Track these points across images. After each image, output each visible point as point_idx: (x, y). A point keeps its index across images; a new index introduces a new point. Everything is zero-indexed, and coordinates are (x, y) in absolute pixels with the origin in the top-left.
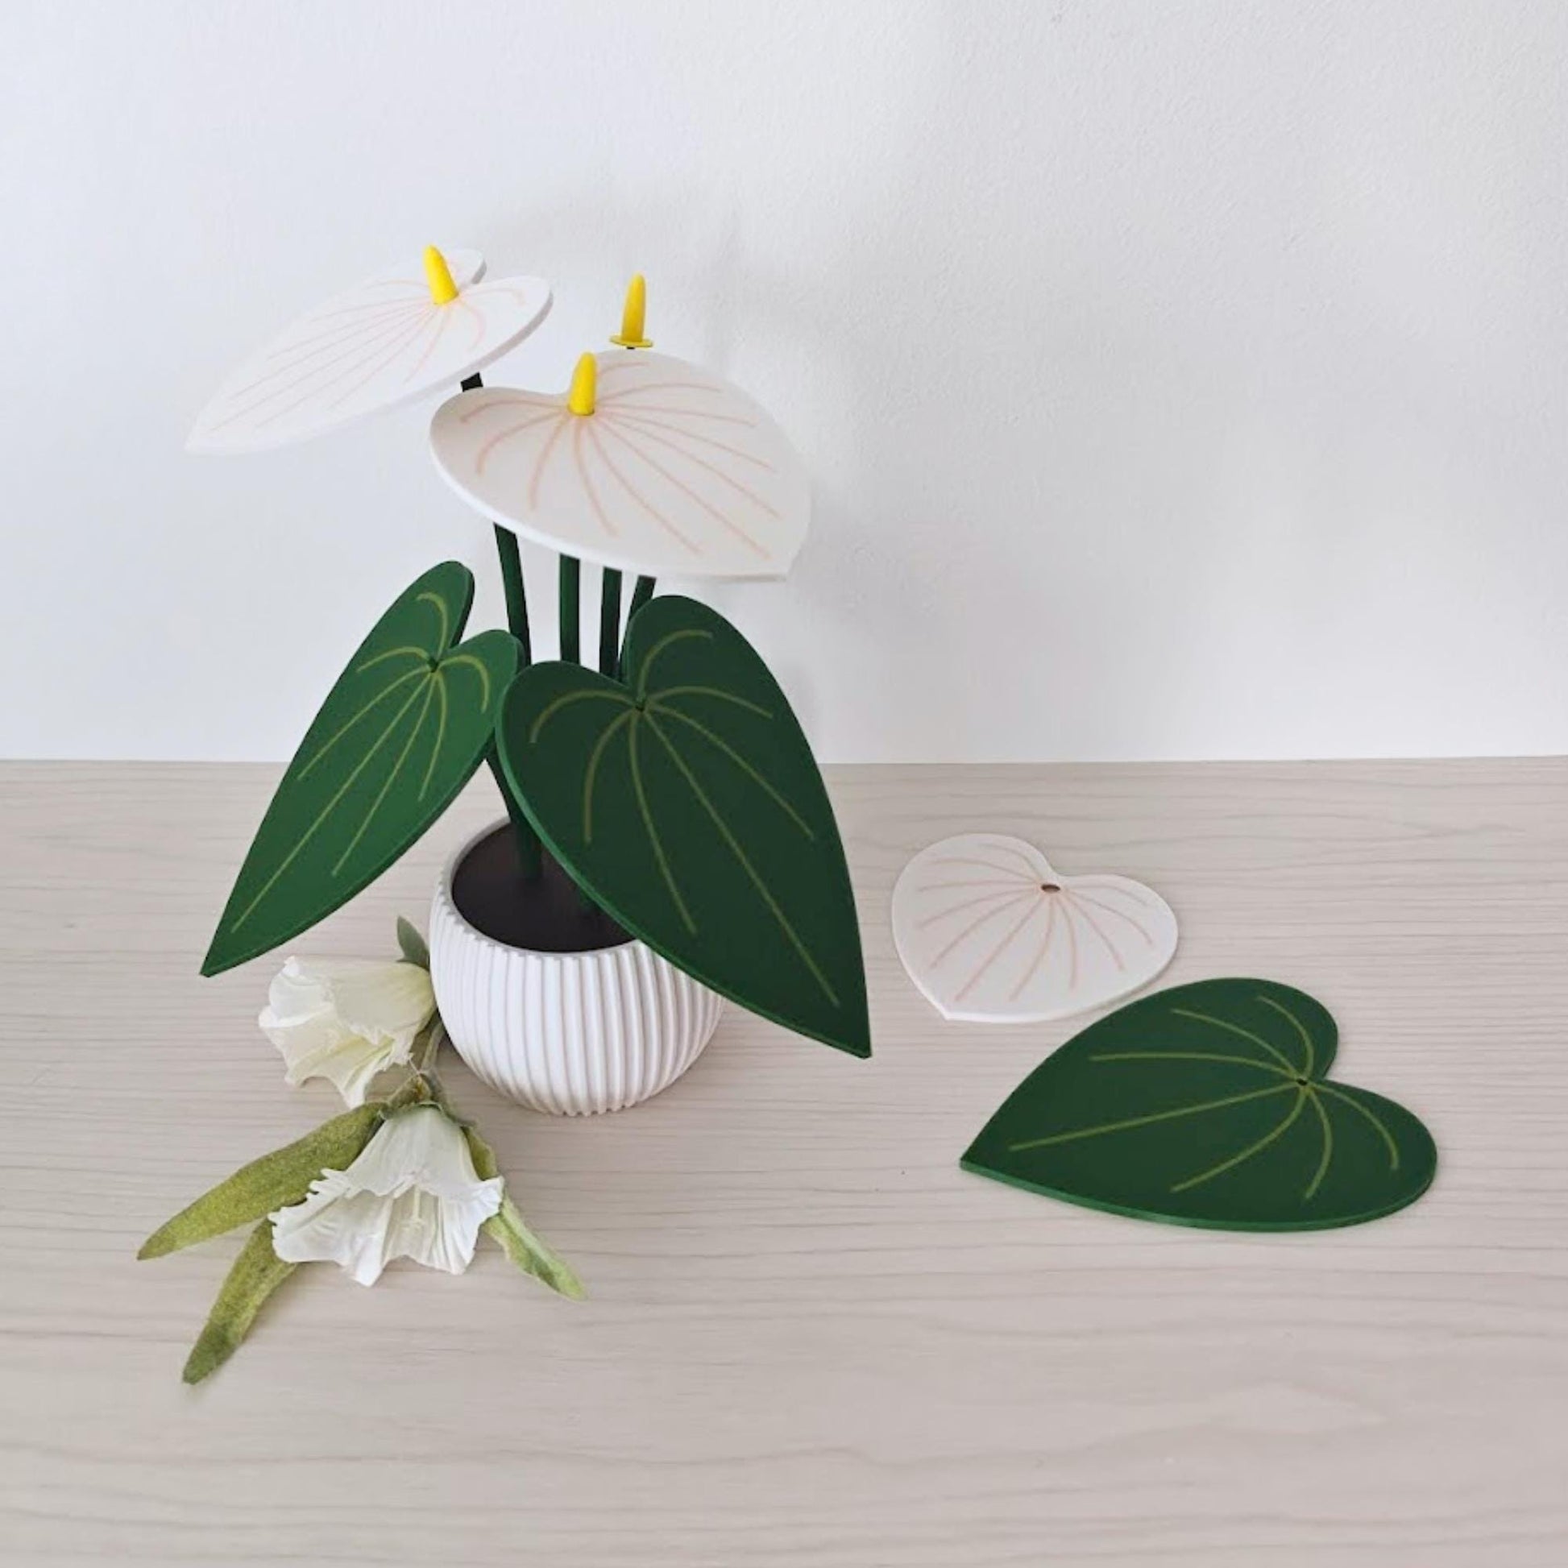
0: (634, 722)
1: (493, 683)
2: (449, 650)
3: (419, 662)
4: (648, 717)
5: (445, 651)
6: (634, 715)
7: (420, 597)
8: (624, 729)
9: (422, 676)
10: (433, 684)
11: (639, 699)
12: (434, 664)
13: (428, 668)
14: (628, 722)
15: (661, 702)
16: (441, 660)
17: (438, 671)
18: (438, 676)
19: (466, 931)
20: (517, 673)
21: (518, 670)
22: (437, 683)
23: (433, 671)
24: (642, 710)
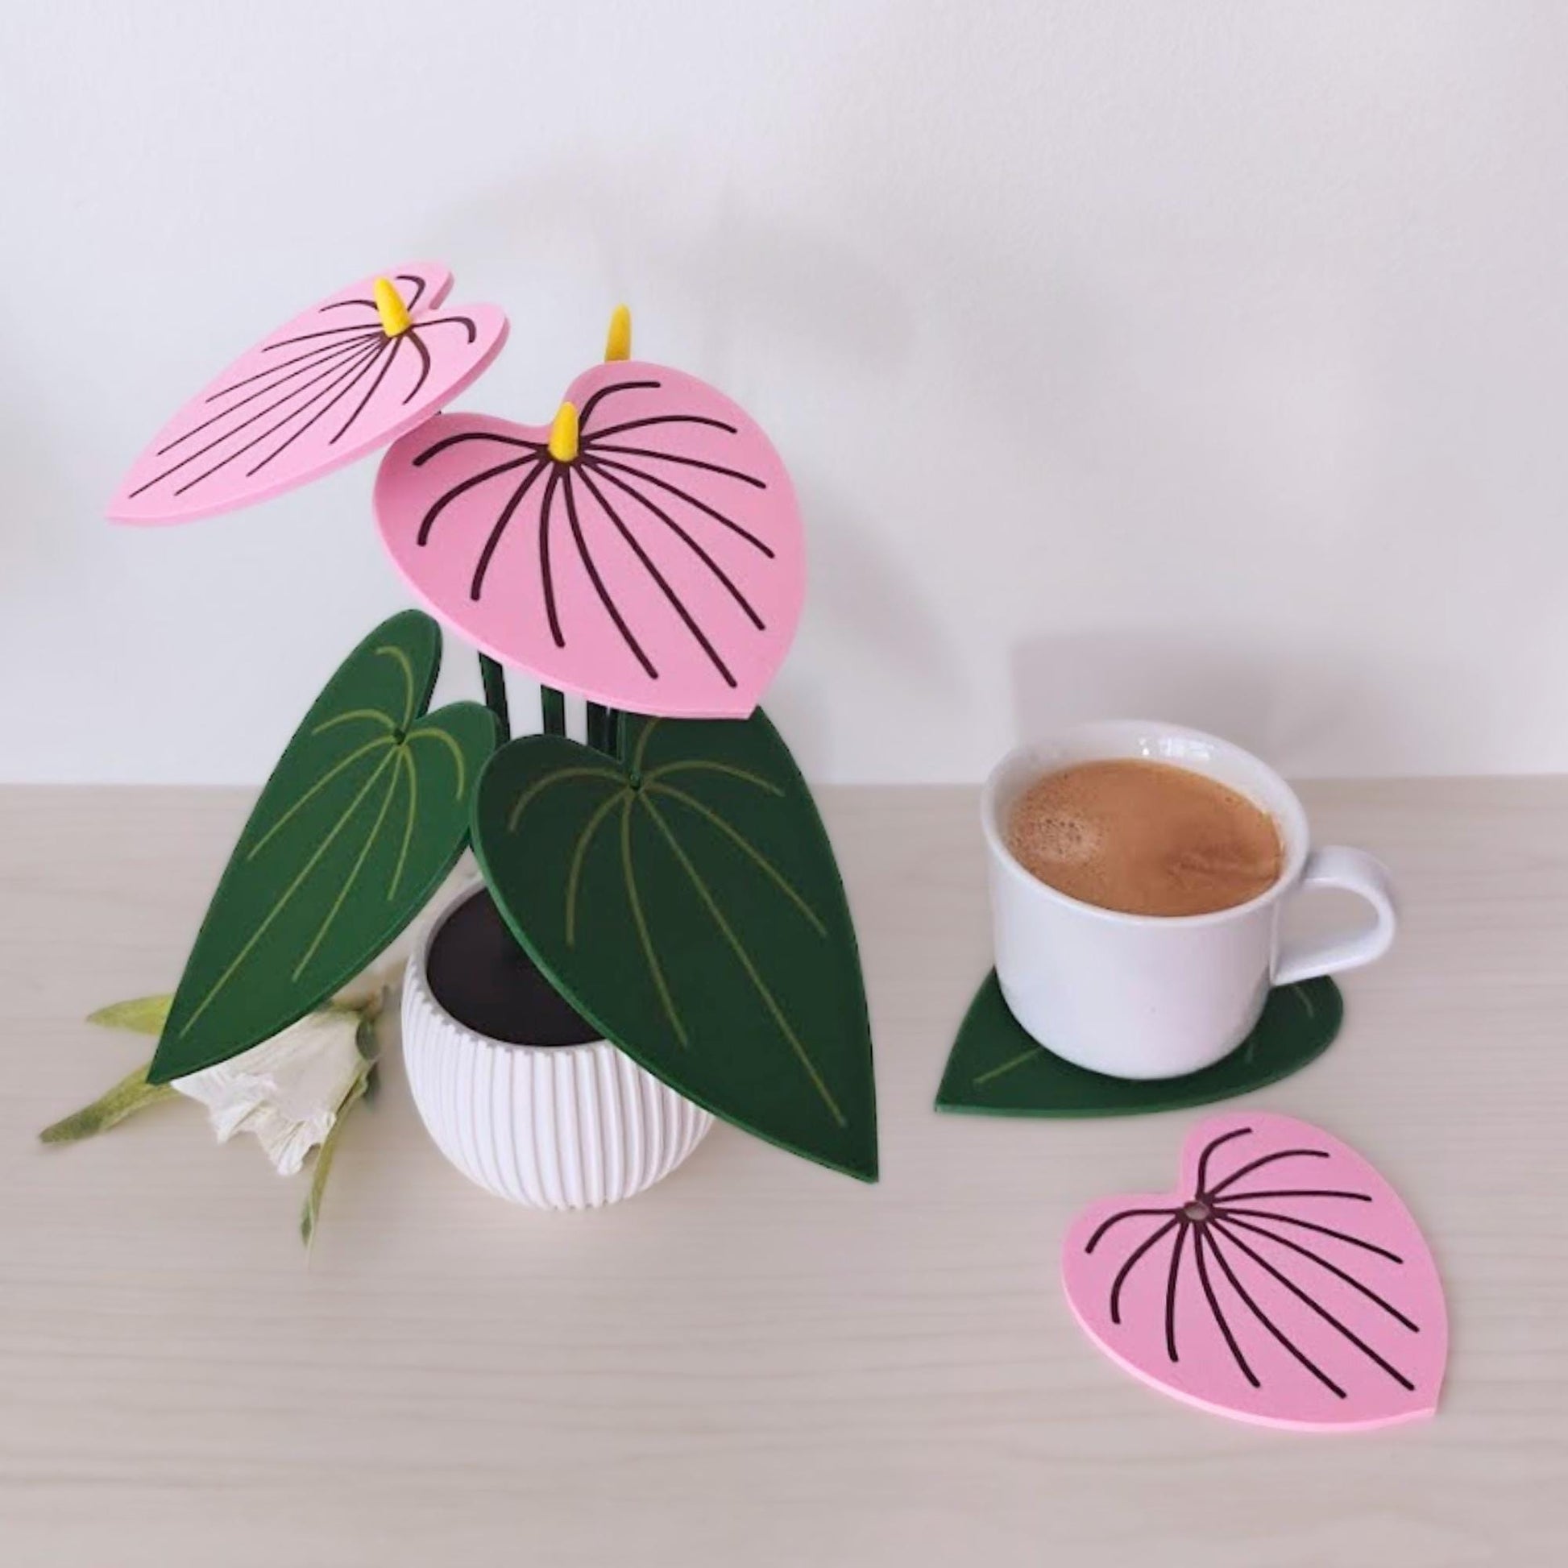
0: (628, 804)
1: (467, 763)
2: (415, 721)
3: (381, 730)
4: (644, 798)
5: (411, 720)
6: (628, 795)
7: (380, 651)
8: (616, 812)
9: (386, 748)
10: (399, 758)
11: (636, 776)
12: (400, 736)
13: (391, 739)
14: (622, 803)
15: (660, 780)
16: (407, 729)
17: (403, 744)
18: (404, 751)
19: (446, 1023)
20: (496, 749)
21: (498, 746)
22: (404, 761)
23: (399, 743)
24: (636, 788)
